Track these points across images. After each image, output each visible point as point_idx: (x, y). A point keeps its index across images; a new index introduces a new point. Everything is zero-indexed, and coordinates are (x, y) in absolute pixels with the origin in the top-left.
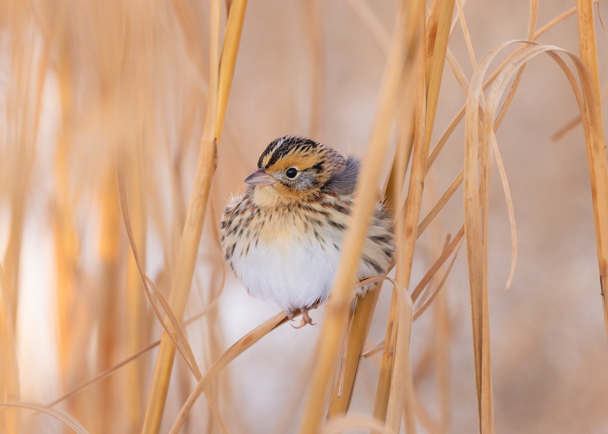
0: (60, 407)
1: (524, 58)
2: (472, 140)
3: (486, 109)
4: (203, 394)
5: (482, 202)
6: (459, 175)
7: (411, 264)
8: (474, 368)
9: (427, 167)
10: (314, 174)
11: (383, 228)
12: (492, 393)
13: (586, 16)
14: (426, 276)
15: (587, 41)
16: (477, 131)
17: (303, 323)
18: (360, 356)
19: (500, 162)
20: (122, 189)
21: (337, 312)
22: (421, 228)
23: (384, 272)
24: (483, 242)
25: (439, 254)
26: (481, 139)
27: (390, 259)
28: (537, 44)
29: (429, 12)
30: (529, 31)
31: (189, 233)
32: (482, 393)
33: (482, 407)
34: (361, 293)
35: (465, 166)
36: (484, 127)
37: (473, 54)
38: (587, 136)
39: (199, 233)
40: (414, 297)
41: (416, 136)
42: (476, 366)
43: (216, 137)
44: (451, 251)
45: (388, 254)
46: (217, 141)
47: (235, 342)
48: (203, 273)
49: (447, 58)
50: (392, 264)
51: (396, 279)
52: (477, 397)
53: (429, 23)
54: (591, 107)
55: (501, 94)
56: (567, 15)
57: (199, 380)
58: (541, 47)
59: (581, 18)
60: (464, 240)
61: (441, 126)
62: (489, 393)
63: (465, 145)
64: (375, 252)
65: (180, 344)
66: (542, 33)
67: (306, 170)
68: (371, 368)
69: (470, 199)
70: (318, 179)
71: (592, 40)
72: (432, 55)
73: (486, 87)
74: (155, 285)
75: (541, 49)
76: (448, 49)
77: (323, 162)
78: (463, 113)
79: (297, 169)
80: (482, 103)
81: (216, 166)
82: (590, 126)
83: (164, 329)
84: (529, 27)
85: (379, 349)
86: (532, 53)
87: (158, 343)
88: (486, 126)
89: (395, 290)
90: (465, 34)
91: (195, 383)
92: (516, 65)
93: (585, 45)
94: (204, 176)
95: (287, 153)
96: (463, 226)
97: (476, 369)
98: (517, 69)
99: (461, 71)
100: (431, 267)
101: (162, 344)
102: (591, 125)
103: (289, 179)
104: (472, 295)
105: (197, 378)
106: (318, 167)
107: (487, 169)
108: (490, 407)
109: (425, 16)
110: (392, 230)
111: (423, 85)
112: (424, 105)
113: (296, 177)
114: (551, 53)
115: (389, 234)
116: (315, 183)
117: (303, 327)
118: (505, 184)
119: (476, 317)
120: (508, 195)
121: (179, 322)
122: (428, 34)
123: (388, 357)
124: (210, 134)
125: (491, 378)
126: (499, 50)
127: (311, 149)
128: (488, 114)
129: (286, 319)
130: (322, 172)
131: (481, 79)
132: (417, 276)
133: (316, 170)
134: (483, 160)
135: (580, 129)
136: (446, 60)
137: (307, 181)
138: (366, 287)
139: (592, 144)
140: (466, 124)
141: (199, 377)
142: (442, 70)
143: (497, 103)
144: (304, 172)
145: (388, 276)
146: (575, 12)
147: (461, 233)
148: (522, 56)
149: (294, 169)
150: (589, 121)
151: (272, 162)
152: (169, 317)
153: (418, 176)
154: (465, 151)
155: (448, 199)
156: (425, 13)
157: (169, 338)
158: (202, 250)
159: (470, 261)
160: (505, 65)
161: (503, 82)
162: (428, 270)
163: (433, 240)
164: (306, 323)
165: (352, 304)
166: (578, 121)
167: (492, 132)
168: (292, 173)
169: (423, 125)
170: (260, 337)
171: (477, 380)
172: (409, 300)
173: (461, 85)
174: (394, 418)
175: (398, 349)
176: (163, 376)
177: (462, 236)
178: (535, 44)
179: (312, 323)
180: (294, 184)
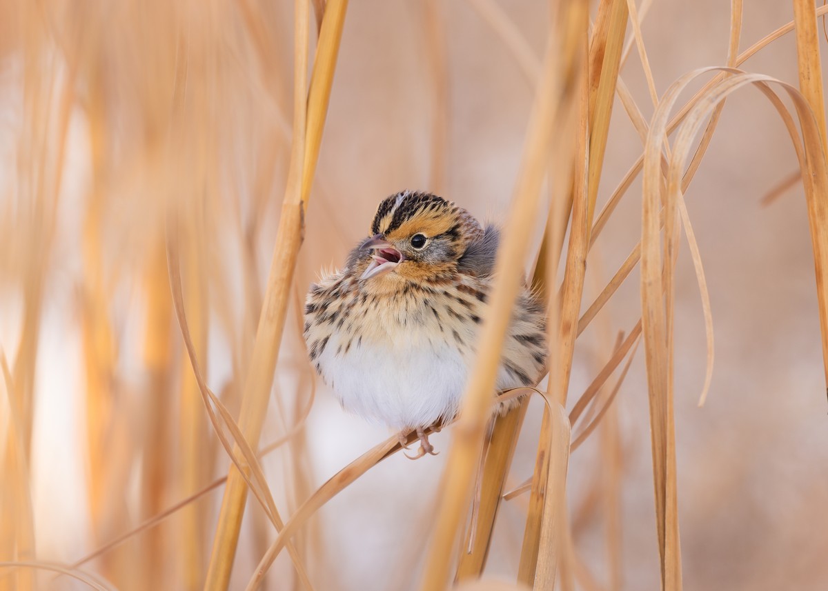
0: (90, 567)
1: (723, 92)
2: (652, 202)
3: (672, 161)
4: (284, 549)
5: (665, 288)
6: (635, 251)
7: (568, 373)
8: (655, 514)
9: (591, 238)
10: (447, 242)
11: (533, 325)
12: (680, 548)
13: (807, 34)
14: (590, 388)
15: (808, 69)
16: (658, 191)
17: (421, 452)
18: (499, 498)
19: (690, 233)
20: (175, 270)
21: (468, 437)
22: (583, 322)
23: (532, 383)
24: (667, 342)
25: (607, 357)
26: (664, 202)
27: (540, 366)
28: (740, 72)
29: (594, 29)
30: (729, 55)
31: (266, 330)
32: (666, 549)
33: (666, 567)
34: (500, 411)
35: (642, 239)
36: (668, 185)
37: (653, 85)
38: (809, 198)
39: (280, 330)
40: (573, 417)
41: (575, 199)
42: (657, 512)
43: (303, 199)
44: (624, 355)
45: (539, 359)
46: (304, 205)
47: (329, 479)
48: (285, 384)
49: (618, 91)
50: (543, 373)
51: (548, 392)
52: (659, 555)
53: (593, 44)
54: (815, 158)
55: (692, 140)
56: (781, 33)
57: (280, 530)
58: (746, 76)
59: (800, 36)
60: (641, 338)
61: (610, 183)
62: (676, 548)
63: (643, 210)
64: (521, 356)
65: (253, 481)
66: (748, 57)
67: (437, 237)
68: (513, 514)
69: (650, 284)
70: (454, 249)
71: (816, 67)
72: (597, 87)
73: (671, 131)
74: (219, 401)
75: (746, 80)
76: (619, 78)
77: (458, 226)
78: (640, 167)
79: (425, 236)
80: (665, 152)
81: (302, 239)
82: (813, 185)
83: (231, 461)
84: (730, 49)
85: (524, 489)
86: (734, 85)
87: (224, 480)
88: (671, 184)
89: (547, 408)
90: (642, 59)
91: (274, 535)
92: (712, 101)
93: (806, 74)
94: (286, 251)
95: (413, 214)
96: (640, 321)
97: (658, 516)
98: (713, 106)
99: (638, 110)
100: (596, 377)
101: (229, 482)
102: (815, 182)
103: (415, 249)
104: (652, 414)
105: (276, 528)
106: (453, 233)
107: (673, 243)
108: (676, 569)
109: (587, 35)
110: (544, 328)
111: (585, 128)
112: (587, 155)
113: (424, 246)
114: (760, 85)
115: (541, 333)
116: (451, 254)
117: (422, 458)
118: (698, 263)
119: (658, 445)
120: (701, 278)
121: (252, 452)
122: (591, 59)
123: (538, 500)
124: (295, 196)
125: (678, 528)
126: (689, 81)
127: (442, 208)
128: (674, 168)
129: (398, 447)
130: (459, 239)
131: (665, 120)
132: (578, 389)
133: (451, 237)
134: (667, 230)
135: (799, 189)
136: (616, 93)
137: (440, 251)
138: (507, 404)
139: (816, 209)
140: (643, 182)
141: (279, 526)
142: (611, 107)
143: (686, 153)
144: (435, 240)
145: (537, 388)
146: (792, 29)
147: (638, 330)
148: (720, 89)
149: (422, 236)
150: (812, 177)
151: (395, 225)
152: (239, 445)
153: (578, 252)
154: (643, 218)
155: (618, 284)
156: (587, 30)
157: (239, 473)
158: (284, 353)
159: (649, 369)
160: (697, 100)
161: (694, 124)
162: (593, 380)
163: (598, 339)
164: (425, 452)
165: (489, 426)
166: (797, 177)
167: (680, 192)
168: (418, 241)
169: (586, 182)
170: (362, 473)
171: (659, 531)
172: (567, 421)
173: (637, 129)
174: (545, 581)
175: (550, 486)
176: (231, 526)
177: (638, 334)
178: (737, 72)
179: (434, 452)
180: (422, 257)
